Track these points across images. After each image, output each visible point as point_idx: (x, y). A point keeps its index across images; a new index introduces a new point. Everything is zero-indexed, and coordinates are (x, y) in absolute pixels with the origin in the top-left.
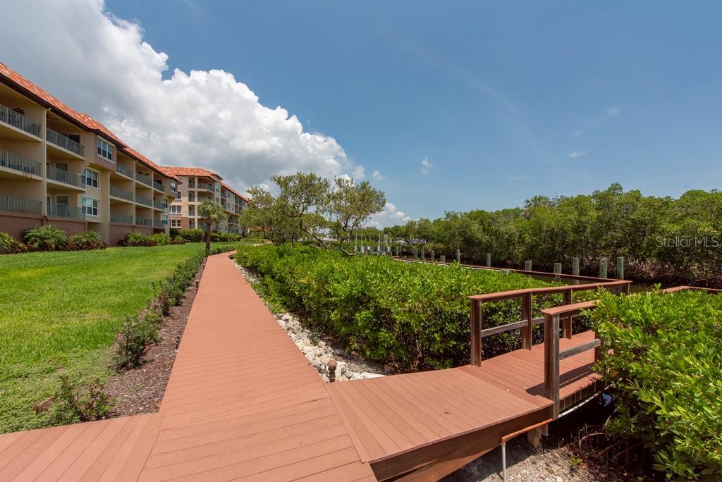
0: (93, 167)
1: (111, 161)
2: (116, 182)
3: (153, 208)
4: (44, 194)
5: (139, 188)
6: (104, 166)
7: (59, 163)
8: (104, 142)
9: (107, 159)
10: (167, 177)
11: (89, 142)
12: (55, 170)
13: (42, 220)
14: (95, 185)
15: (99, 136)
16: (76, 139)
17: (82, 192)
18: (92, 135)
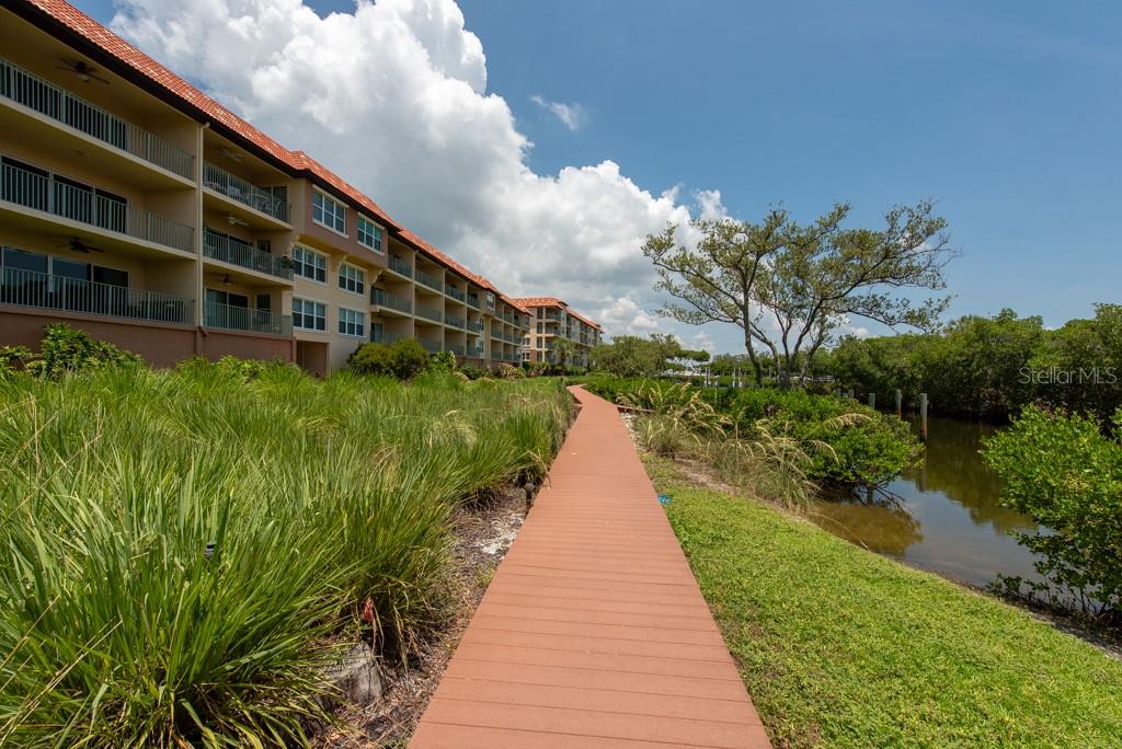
0: (304, 243)
1: (343, 235)
2: (386, 286)
3: (465, 331)
5: (422, 296)
6: (334, 245)
8: (328, 201)
9: (334, 230)
10: (482, 288)
11: (298, 194)
13: (195, 332)
14: (323, 279)
15: (316, 188)
16: (281, 193)
17: (288, 287)
18: (303, 183)
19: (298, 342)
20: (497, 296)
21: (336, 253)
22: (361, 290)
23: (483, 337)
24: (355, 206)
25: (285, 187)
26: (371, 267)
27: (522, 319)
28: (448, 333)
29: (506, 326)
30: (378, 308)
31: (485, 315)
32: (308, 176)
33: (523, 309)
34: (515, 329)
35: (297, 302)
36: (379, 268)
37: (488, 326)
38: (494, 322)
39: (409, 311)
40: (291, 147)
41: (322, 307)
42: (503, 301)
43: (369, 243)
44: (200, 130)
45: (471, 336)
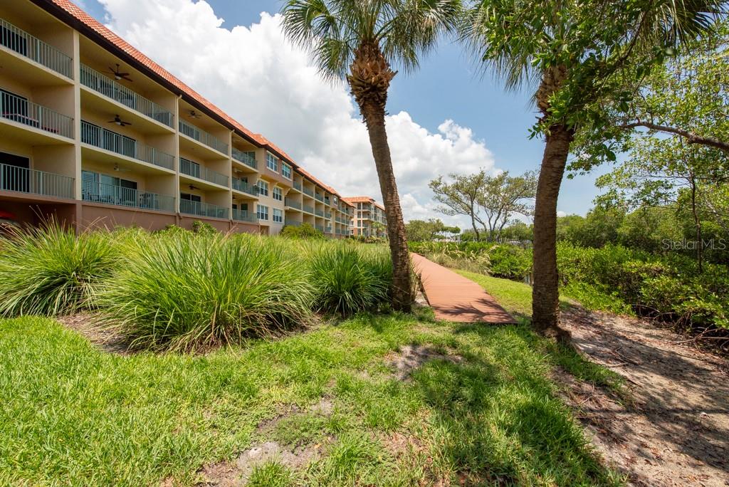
0: (265, 180)
1: (277, 173)
2: (291, 195)
3: (324, 218)
4: (230, 202)
5: (306, 200)
6: (273, 177)
7: (242, 176)
8: (272, 157)
9: (273, 171)
10: (331, 194)
11: (261, 156)
12: (239, 182)
14: (266, 194)
15: (268, 151)
16: (253, 155)
17: (257, 200)
18: (263, 150)
19: (261, 226)
20: (339, 197)
21: (272, 181)
22: (280, 199)
23: (332, 221)
24: (282, 158)
25: (254, 153)
26: (285, 187)
27: (350, 210)
28: (317, 219)
29: (343, 214)
30: (288, 208)
31: (333, 209)
32: (266, 147)
33: (351, 204)
34: (347, 216)
35: (258, 206)
36: (289, 187)
37: (334, 215)
38: (337, 212)
39: (300, 209)
40: (258, 136)
41: (267, 208)
42: (341, 200)
43: (286, 175)
44: (230, 133)
45: (326, 221)
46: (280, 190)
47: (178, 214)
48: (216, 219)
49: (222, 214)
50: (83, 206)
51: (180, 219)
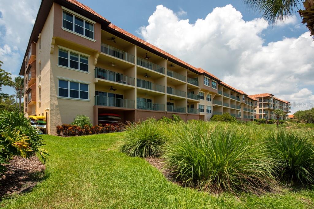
0: (203, 91)
1: (209, 86)
2: (216, 98)
3: (236, 109)
4: (187, 104)
5: (225, 99)
7: (192, 91)
8: (207, 79)
9: (207, 85)
10: (241, 94)
11: (201, 79)
12: (190, 94)
13: (186, 115)
14: (203, 99)
15: (204, 76)
17: (199, 102)
18: (202, 76)
19: (201, 116)
20: (246, 96)
21: (206, 91)
22: (210, 101)
23: (241, 111)
24: (212, 78)
25: (197, 78)
26: (213, 93)
27: (254, 103)
28: (231, 110)
29: (248, 106)
30: (215, 105)
31: (242, 103)
32: (204, 74)
33: (254, 99)
34: (251, 107)
35: (199, 105)
36: (215, 93)
37: (242, 107)
38: (245, 105)
39: (222, 105)
40: (199, 69)
41: (203, 106)
42: (248, 97)
43: (214, 87)
44: (187, 71)
45: (237, 111)
46: (210, 96)
47: (166, 112)
48: (181, 113)
49: (183, 111)
50: (137, 111)
51: (167, 114)
